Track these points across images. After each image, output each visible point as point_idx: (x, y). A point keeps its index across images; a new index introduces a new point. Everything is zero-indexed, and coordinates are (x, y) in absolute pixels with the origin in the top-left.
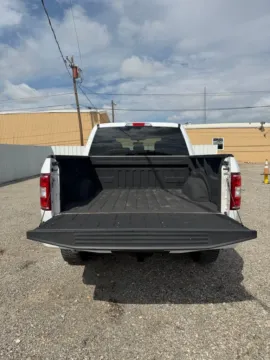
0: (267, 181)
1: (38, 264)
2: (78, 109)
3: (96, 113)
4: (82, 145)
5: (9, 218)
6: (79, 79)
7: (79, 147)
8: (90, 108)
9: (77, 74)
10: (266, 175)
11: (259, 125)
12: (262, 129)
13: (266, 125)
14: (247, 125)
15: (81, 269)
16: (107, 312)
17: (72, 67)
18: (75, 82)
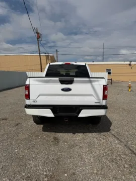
0: (130, 90)
1: (23, 124)
2: (40, 54)
3: (48, 56)
4: (41, 71)
5: (7, 106)
6: (40, 39)
7: (40, 73)
8: (45, 53)
9: (39, 36)
10: (130, 87)
11: (129, 63)
12: (130, 65)
13: (132, 63)
14: (123, 63)
15: (41, 126)
16: (52, 141)
17: (37, 33)
18: (38, 40)
